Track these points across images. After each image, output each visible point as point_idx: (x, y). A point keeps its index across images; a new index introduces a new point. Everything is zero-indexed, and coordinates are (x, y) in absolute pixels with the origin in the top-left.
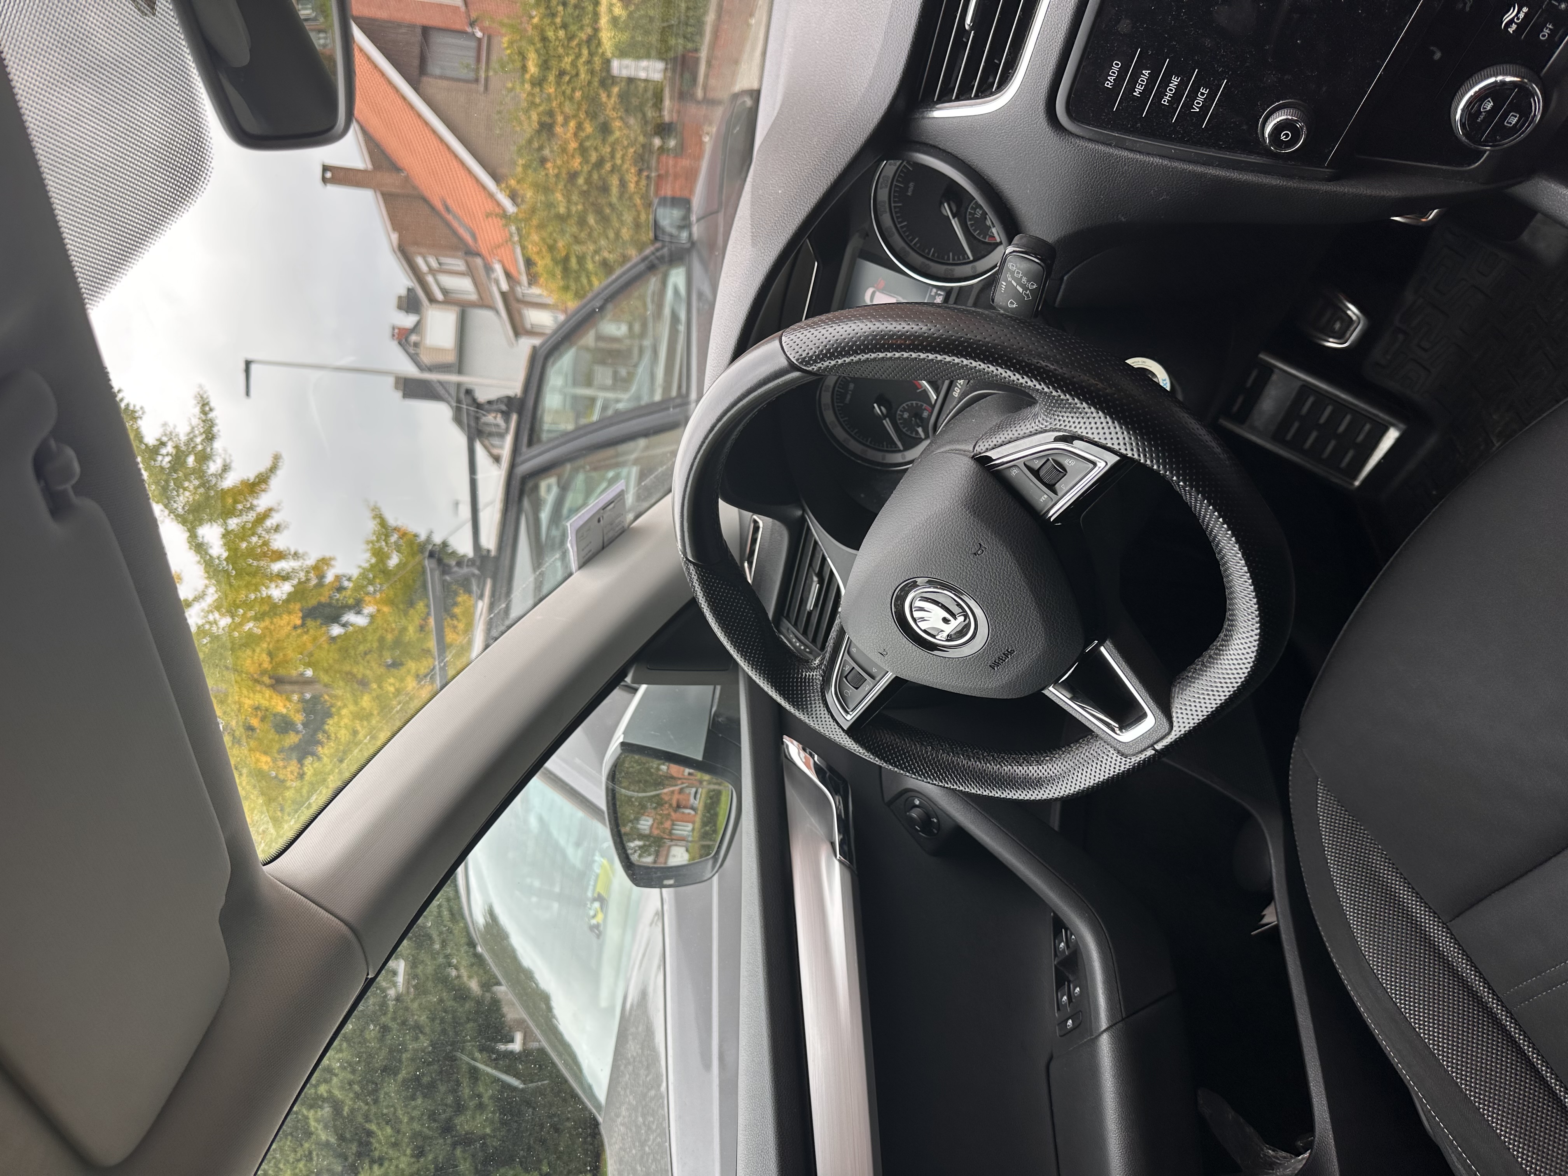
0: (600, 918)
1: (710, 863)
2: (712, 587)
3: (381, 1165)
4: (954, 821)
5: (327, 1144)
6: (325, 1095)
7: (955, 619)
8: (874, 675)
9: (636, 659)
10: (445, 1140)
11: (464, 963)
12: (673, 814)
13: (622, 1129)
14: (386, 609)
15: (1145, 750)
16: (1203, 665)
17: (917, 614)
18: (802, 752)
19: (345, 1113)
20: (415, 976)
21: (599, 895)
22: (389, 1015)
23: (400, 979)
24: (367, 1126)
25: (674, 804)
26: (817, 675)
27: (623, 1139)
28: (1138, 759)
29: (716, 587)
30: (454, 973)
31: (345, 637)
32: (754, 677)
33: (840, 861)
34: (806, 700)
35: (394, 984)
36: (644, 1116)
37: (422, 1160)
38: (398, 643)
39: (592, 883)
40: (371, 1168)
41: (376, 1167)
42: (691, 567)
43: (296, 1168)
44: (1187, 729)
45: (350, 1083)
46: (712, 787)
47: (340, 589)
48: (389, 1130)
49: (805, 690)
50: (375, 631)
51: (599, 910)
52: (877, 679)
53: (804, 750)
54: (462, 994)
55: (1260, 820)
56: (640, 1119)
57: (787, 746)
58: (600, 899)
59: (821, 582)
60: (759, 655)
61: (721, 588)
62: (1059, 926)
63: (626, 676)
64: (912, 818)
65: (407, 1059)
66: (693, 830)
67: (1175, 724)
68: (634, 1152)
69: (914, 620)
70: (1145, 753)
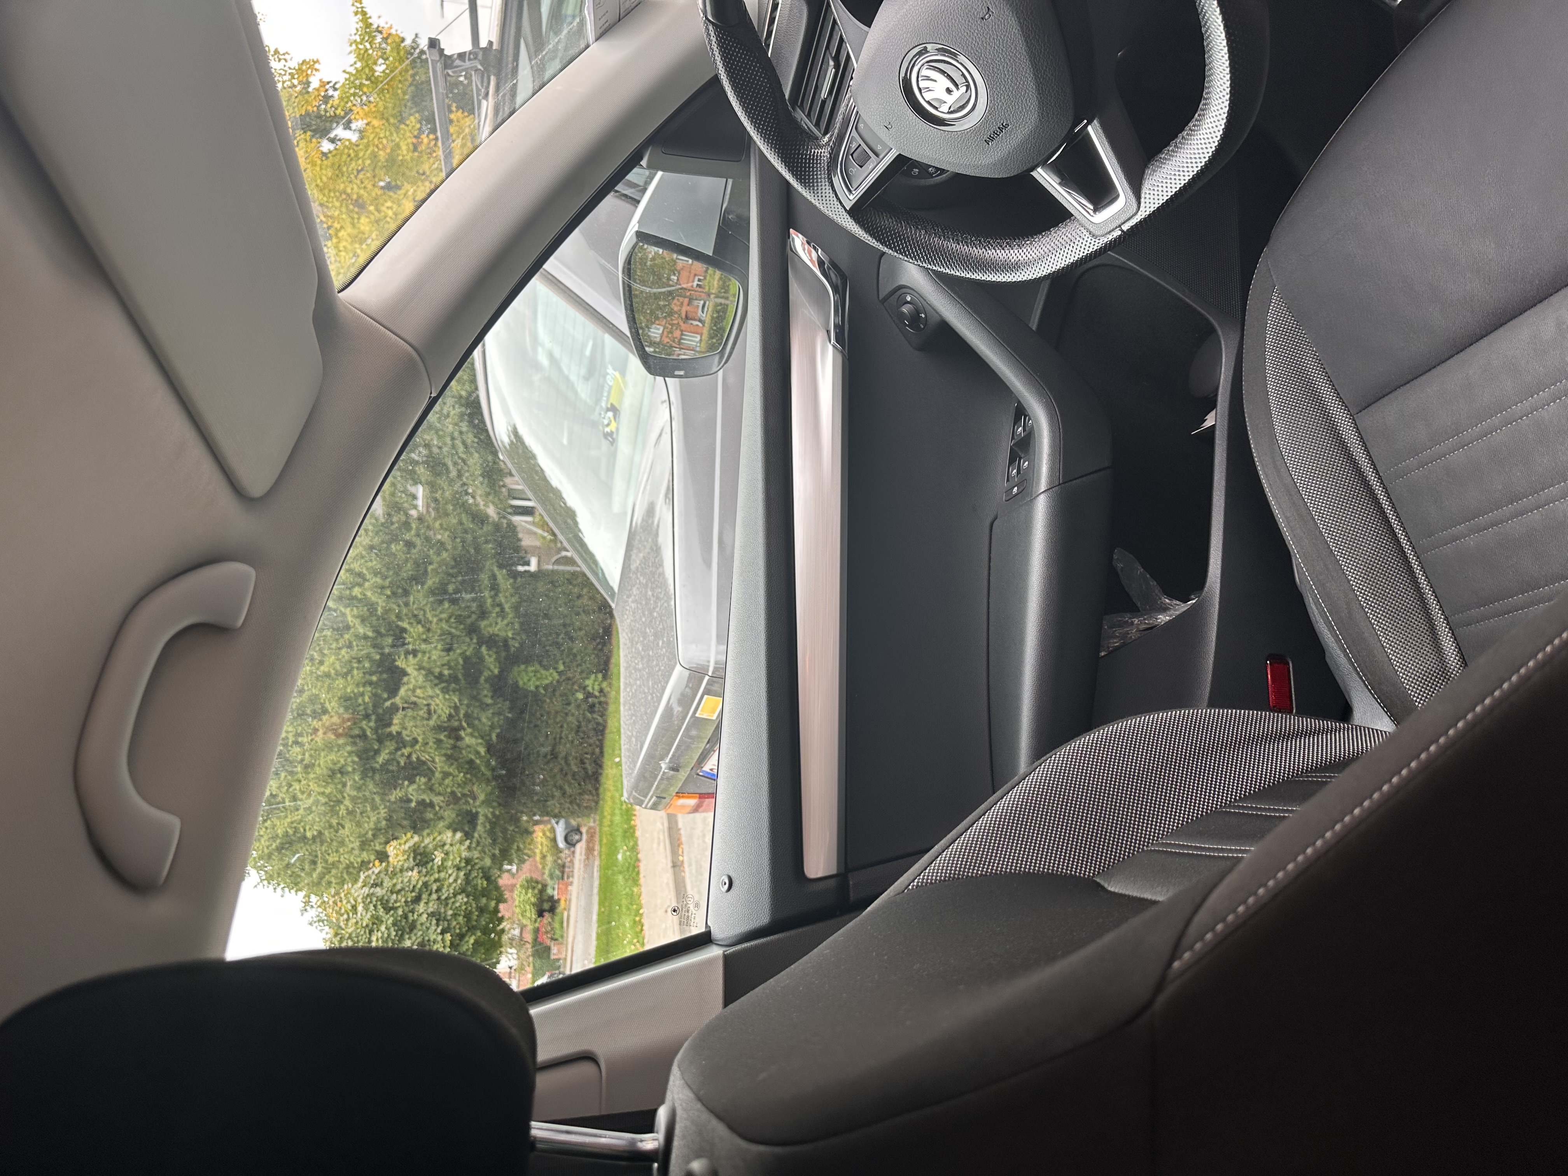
0: (613, 427)
1: (717, 358)
2: (729, 50)
3: (415, 656)
4: (940, 315)
5: (366, 637)
6: (359, 596)
7: (958, 89)
8: (878, 152)
9: (652, 140)
10: (471, 639)
11: (479, 492)
12: (681, 323)
13: (633, 605)
14: (376, 123)
15: (1113, 230)
16: (1176, 146)
17: (923, 84)
18: (806, 246)
19: (379, 613)
20: (436, 500)
21: (612, 405)
22: (413, 532)
23: (420, 502)
24: (399, 623)
25: (683, 316)
26: (825, 153)
27: (634, 613)
28: (1106, 240)
29: (734, 52)
30: (471, 501)
31: (337, 153)
32: (765, 151)
33: (834, 346)
34: (813, 178)
35: (415, 507)
36: (653, 589)
37: (451, 653)
38: (392, 162)
39: (605, 394)
40: (406, 658)
41: (411, 657)
42: (711, 28)
43: (339, 654)
44: (1152, 209)
45: (383, 588)
46: (719, 301)
47: (327, 99)
48: (420, 629)
49: (813, 167)
50: (367, 146)
51: (612, 419)
52: (881, 157)
53: (809, 243)
54: (480, 518)
55: (1220, 333)
56: (650, 593)
57: (793, 239)
58: (614, 409)
59: (837, 66)
60: (771, 127)
61: (739, 52)
62: (1021, 413)
63: (642, 159)
64: (903, 313)
65: (432, 570)
66: (701, 340)
67: (1142, 205)
68: (644, 620)
69: (920, 90)
70: (1113, 233)
